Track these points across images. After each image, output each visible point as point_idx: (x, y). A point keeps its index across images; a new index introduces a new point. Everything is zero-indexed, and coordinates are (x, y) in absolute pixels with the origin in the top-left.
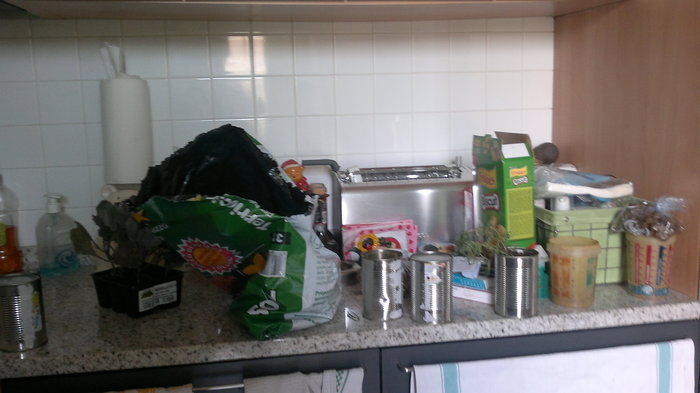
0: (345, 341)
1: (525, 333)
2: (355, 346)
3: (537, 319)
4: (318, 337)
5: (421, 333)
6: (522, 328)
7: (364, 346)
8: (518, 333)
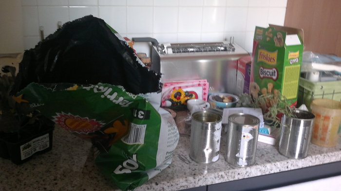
0: (185, 184)
1: (301, 167)
2: (191, 186)
3: (309, 158)
4: (165, 183)
5: (236, 173)
6: (298, 165)
7: (197, 186)
8: (296, 168)
